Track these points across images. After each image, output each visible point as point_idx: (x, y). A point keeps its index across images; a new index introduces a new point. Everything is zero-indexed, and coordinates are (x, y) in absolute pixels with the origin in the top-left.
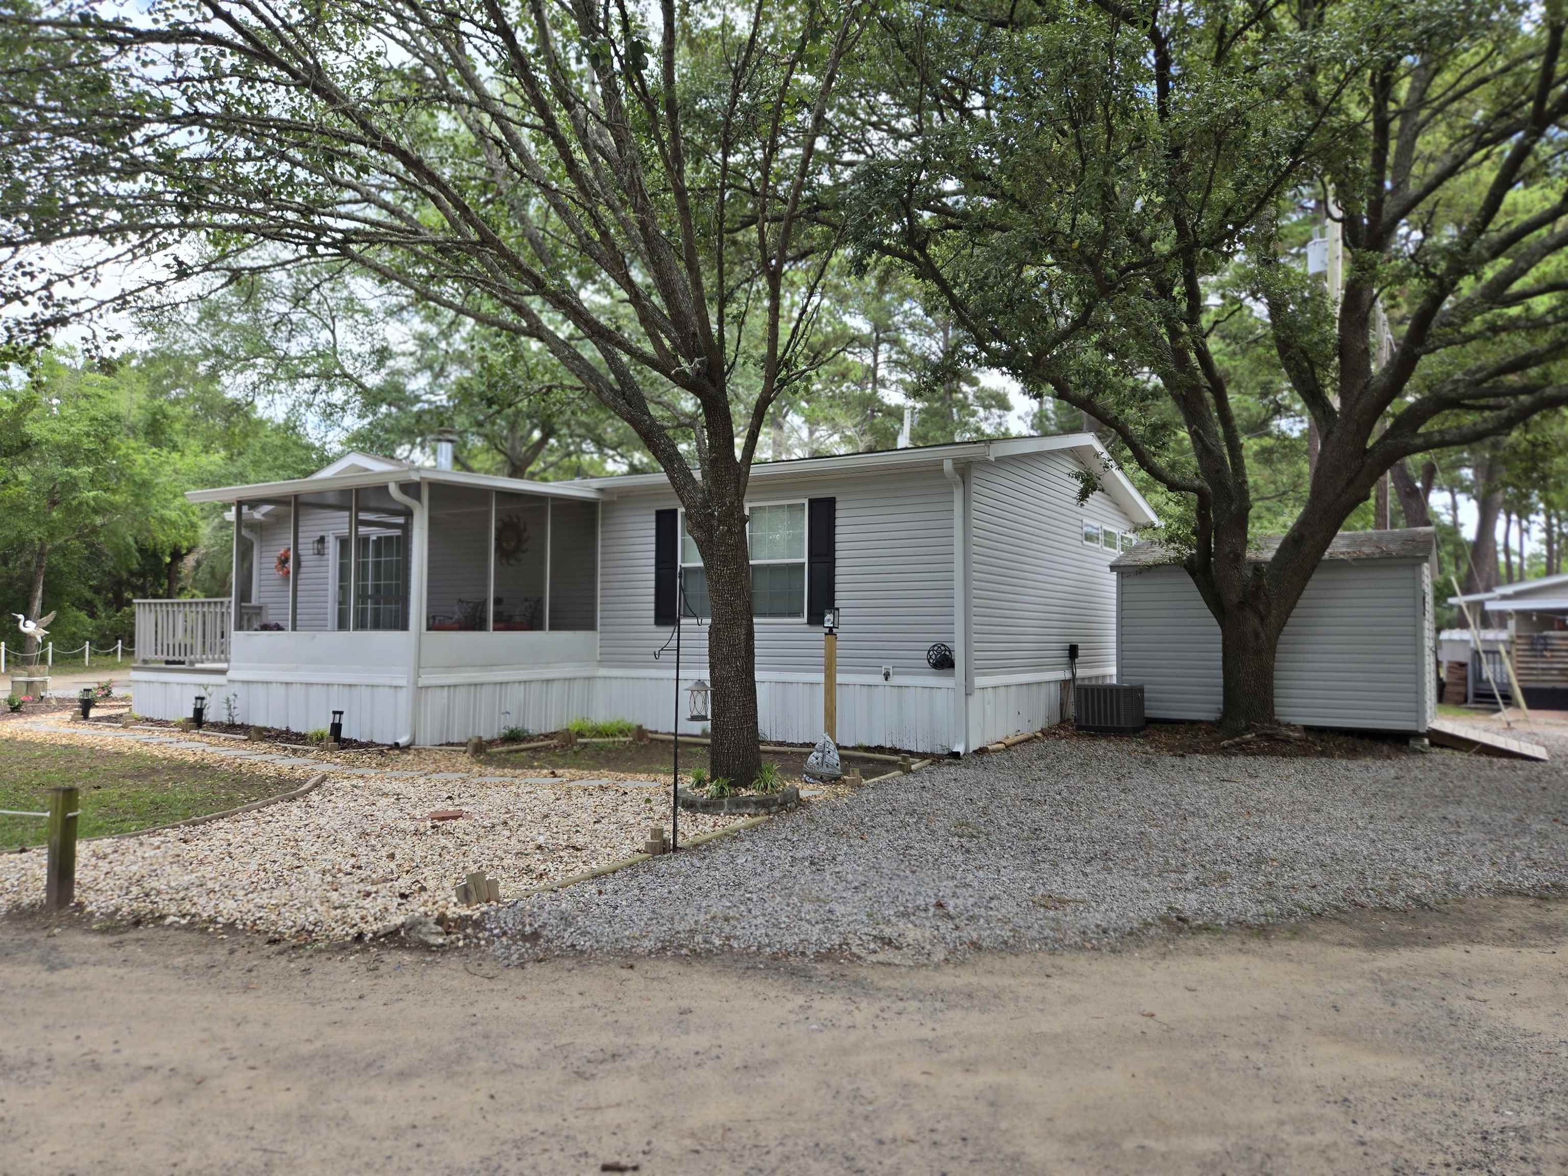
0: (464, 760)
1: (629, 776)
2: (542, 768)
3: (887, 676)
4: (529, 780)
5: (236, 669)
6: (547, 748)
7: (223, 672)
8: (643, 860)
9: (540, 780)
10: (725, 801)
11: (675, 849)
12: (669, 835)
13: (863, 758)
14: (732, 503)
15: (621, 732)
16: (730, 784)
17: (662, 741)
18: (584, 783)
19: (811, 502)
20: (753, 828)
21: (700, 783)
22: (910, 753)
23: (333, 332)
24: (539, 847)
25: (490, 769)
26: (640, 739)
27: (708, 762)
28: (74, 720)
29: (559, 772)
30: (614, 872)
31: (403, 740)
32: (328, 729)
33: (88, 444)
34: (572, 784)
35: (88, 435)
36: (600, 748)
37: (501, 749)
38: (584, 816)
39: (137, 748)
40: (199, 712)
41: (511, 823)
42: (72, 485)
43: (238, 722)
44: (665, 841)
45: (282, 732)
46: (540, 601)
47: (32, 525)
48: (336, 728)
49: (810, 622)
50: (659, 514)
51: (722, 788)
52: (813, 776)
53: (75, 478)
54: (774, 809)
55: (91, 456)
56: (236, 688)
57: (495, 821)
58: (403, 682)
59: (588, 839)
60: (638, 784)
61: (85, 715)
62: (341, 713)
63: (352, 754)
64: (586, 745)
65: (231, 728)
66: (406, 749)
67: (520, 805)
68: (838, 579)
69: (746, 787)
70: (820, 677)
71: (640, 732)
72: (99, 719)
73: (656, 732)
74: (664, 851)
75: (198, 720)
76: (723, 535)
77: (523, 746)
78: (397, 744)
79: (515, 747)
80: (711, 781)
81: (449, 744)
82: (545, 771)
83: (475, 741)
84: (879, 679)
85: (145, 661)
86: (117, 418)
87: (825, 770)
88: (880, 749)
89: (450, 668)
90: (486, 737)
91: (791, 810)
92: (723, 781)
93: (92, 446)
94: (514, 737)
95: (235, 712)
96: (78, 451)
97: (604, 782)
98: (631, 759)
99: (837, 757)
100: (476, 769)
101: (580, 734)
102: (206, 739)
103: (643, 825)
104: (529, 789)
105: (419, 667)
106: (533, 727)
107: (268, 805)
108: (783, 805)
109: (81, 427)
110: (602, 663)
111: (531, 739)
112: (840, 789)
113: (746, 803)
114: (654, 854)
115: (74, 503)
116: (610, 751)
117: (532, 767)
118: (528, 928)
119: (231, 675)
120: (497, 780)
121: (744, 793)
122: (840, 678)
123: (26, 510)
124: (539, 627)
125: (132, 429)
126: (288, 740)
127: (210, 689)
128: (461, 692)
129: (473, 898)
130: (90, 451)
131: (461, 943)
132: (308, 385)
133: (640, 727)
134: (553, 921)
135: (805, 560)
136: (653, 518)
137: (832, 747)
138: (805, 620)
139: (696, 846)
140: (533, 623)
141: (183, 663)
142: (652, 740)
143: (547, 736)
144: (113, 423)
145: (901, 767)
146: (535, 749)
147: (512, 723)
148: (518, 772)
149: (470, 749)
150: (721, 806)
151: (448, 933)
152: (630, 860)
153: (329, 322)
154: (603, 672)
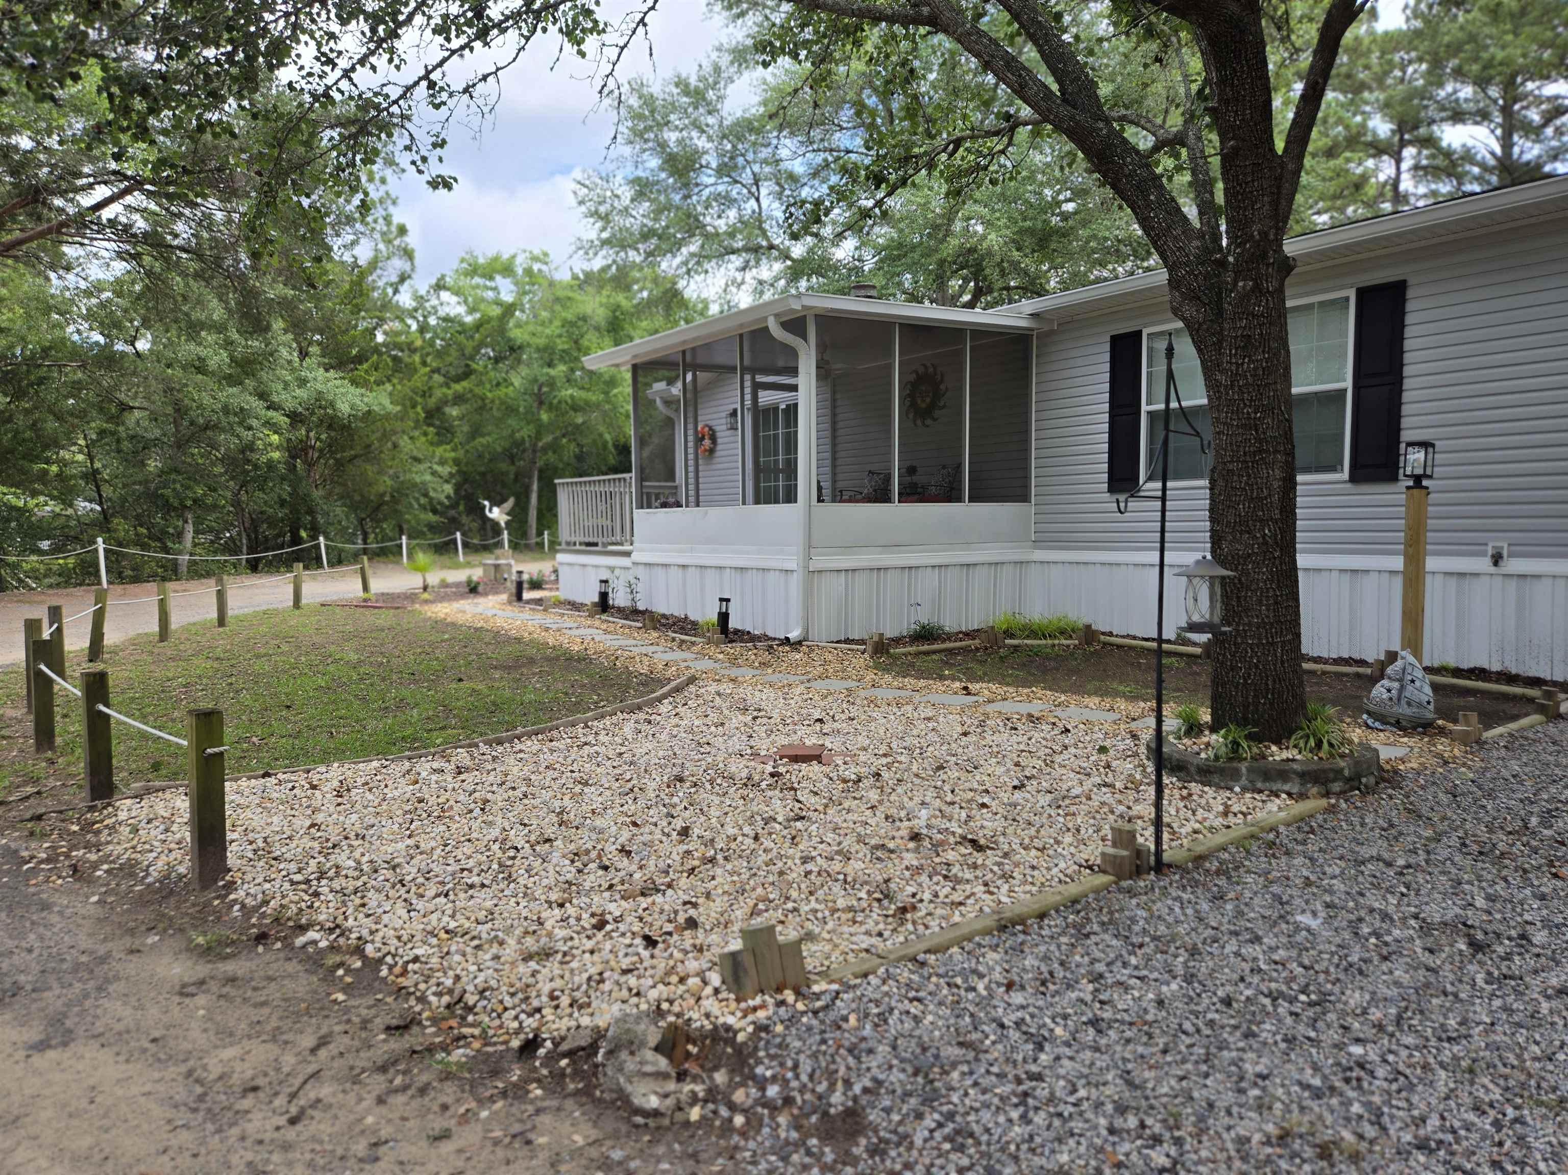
0: (860, 661)
1: (1073, 699)
2: (953, 679)
3: (1497, 559)
4: (933, 698)
5: (642, 550)
6: (966, 650)
7: (628, 554)
8: (1097, 891)
9: (948, 699)
10: (1243, 767)
11: (1160, 867)
12: (1146, 838)
13: (1453, 687)
14: (1264, 234)
15: (1063, 632)
16: (1249, 737)
17: (1119, 647)
18: (1007, 707)
19: (1363, 294)
20: (1301, 822)
21: (1193, 728)
22: (1555, 684)
23: (758, 200)
24: (915, 837)
25: (888, 678)
26: (1089, 643)
27: (1209, 693)
28: (510, 602)
29: (974, 687)
30: (1042, 916)
31: (794, 635)
32: (714, 618)
33: (562, 345)
34: (990, 708)
35: (560, 336)
36: (1033, 654)
37: (909, 649)
38: (1000, 770)
39: (539, 635)
40: (604, 596)
41: (885, 775)
42: (552, 383)
43: (641, 607)
44: (1139, 853)
45: (679, 620)
46: (959, 467)
47: (522, 424)
48: (724, 617)
49: (1354, 479)
50: (1116, 341)
51: (1236, 744)
52: (1382, 718)
53: (553, 378)
54: (1336, 787)
55: (565, 356)
56: (640, 572)
57: (864, 771)
58: (793, 565)
59: (999, 824)
60: (1087, 714)
61: (519, 597)
62: (728, 600)
63: (736, 649)
64: (1016, 648)
65: (632, 613)
66: (796, 645)
67: (909, 741)
68: (1406, 409)
69: (1278, 743)
70: (1398, 562)
71: (1089, 634)
72: (529, 602)
73: (1110, 634)
74: (1138, 872)
75: (604, 604)
76: (1245, 297)
77: (935, 647)
78: (787, 639)
79: (926, 648)
80: (1214, 729)
81: (847, 641)
82: (957, 684)
83: (876, 639)
84: (1483, 564)
85: (568, 544)
86: (584, 319)
87: (1404, 710)
88: (1480, 673)
89: (848, 548)
90: (890, 633)
91: (1367, 791)
92: (1236, 733)
93: (566, 347)
94: (926, 634)
95: (638, 596)
96: (553, 353)
97: (1036, 707)
98: (1076, 671)
99: (1428, 690)
100: (870, 676)
101: (1009, 634)
102: (604, 626)
103: (1096, 799)
104: (930, 713)
105: (810, 546)
106: (950, 624)
107: (603, 717)
108: (1353, 782)
109: (554, 329)
110: (1038, 543)
111: (949, 637)
112: (1442, 745)
113: (1282, 773)
114: (1120, 877)
115: (555, 401)
116: (1047, 657)
117: (942, 678)
118: (837, 1098)
119: (635, 557)
120: (890, 694)
121: (1277, 754)
122: (1432, 563)
123: (517, 410)
124: (959, 500)
125: (597, 329)
126: (683, 631)
127: (617, 572)
128: (860, 578)
129: (751, 981)
130: (564, 351)
131: (695, 1114)
132: (736, 261)
133: (1088, 627)
134: (896, 1076)
135: (1348, 383)
136: (1107, 347)
137: (1419, 673)
138: (1346, 475)
139: (1199, 859)
140: (951, 495)
141: (596, 545)
142: (1105, 644)
143: (968, 635)
144: (580, 323)
145: (1541, 709)
146: (950, 651)
147: (925, 617)
148: (922, 683)
149: (870, 649)
150: (1235, 775)
151: (681, 1077)
152: (1073, 889)
153: (754, 189)
154: (1039, 555)
